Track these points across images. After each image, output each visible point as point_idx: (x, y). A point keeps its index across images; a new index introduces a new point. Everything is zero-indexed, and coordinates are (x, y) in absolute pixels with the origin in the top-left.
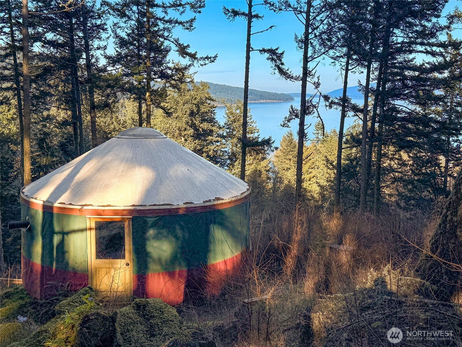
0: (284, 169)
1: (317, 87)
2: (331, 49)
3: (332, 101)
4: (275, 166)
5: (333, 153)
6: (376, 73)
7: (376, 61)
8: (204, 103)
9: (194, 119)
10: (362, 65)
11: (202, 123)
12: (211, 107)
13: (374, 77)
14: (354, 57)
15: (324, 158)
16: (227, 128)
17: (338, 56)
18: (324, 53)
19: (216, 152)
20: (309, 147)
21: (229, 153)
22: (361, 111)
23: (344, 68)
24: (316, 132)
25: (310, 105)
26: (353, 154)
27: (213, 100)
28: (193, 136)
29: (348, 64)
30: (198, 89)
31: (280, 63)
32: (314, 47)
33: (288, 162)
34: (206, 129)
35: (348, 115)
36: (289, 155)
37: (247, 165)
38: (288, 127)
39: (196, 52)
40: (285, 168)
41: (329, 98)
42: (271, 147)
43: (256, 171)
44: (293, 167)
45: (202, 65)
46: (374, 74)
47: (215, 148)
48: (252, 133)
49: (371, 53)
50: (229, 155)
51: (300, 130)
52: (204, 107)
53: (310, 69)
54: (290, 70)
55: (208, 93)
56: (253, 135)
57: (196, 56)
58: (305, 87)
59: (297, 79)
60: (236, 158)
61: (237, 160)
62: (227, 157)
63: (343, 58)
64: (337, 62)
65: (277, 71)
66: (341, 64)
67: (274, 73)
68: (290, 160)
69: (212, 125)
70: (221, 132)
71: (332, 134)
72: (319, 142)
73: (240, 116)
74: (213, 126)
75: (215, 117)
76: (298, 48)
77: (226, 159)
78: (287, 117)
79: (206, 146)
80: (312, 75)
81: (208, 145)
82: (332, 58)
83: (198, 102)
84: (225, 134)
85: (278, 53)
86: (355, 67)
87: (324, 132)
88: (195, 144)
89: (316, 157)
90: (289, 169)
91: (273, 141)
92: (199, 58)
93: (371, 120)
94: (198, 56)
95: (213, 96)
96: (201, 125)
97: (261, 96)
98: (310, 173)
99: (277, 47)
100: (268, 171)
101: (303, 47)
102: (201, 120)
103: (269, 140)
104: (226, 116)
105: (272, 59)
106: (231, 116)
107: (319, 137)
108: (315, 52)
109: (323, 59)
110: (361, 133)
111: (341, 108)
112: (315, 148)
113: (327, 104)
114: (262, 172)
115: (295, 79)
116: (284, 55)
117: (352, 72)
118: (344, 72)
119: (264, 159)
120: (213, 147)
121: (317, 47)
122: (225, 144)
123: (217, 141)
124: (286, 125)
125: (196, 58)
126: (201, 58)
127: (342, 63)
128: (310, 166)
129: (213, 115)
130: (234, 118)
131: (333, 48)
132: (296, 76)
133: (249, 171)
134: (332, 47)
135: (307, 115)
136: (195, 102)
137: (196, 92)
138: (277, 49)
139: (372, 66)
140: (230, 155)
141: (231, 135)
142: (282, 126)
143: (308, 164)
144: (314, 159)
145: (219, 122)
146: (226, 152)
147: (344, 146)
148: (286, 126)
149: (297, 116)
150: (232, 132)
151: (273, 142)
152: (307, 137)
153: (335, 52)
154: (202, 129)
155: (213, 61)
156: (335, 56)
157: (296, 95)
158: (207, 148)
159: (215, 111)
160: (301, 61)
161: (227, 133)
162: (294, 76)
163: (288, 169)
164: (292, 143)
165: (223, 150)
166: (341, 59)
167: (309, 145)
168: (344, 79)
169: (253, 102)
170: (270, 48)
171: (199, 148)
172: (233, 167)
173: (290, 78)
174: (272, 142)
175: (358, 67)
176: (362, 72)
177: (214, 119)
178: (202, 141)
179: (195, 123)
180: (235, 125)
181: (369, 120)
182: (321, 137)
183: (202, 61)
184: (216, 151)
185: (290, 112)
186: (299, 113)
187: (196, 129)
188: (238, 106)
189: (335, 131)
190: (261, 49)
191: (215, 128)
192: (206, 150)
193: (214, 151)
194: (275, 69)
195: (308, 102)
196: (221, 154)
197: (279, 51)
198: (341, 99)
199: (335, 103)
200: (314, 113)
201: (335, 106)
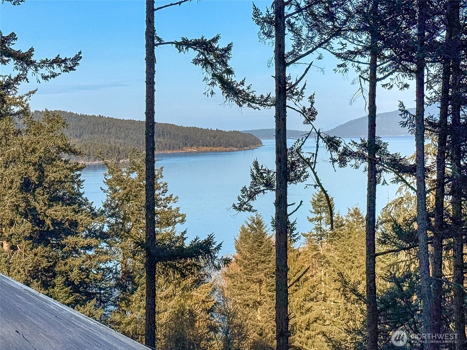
0: (248, 305)
1: (309, 120)
2: (334, 35)
3: (345, 149)
4: (225, 299)
5: (356, 264)
6: (437, 87)
7: (434, 61)
8: (54, 160)
9: (30, 198)
10: (406, 69)
11: (50, 206)
12: (71, 170)
13: (434, 94)
14: (387, 53)
15: (336, 276)
16: (110, 216)
17: (351, 52)
18: (320, 45)
19: (87, 271)
20: (300, 250)
21: (116, 273)
22: (411, 170)
23: (366, 76)
24: (314, 216)
25: (298, 160)
26: (402, 264)
27: (75, 152)
28: (30, 238)
29: (373, 66)
30: (40, 128)
31: (224, 69)
32: (297, 33)
33: (255, 287)
34: (62, 220)
35: (382, 178)
36: (258, 270)
37: (161, 299)
38: (250, 210)
39: (32, 50)
40: (251, 303)
41: (338, 144)
42: (213, 258)
43: (183, 314)
44: (268, 299)
45: (45, 78)
46: (431, 88)
47: (84, 262)
48: (168, 225)
49: (422, 44)
50: (117, 279)
51: (278, 217)
52: (55, 169)
53: (293, 81)
54: (246, 84)
55: (62, 137)
56: (171, 228)
57: (33, 58)
58: (284, 120)
59: (263, 102)
60: (133, 283)
61: (136, 289)
62: (113, 282)
63: (362, 56)
64: (349, 64)
65: (218, 88)
66: (359, 68)
67: (212, 93)
68: (260, 282)
69: (74, 210)
70: (96, 225)
71: (351, 219)
72: (324, 239)
73: (140, 186)
74: (77, 213)
75: (81, 191)
76: (263, 36)
77: (111, 288)
78: (247, 187)
79: (63, 258)
80: (297, 93)
81: (67, 257)
82: (338, 55)
83: (40, 158)
84: (106, 229)
85: (217, 49)
86: (391, 73)
87: (332, 215)
88: (36, 255)
89: (319, 274)
90: (260, 303)
91: (217, 244)
92: (38, 61)
93: (433, 189)
94: (36, 58)
95: (74, 142)
96: (50, 212)
97: (187, 138)
98: (309, 310)
99: (215, 36)
100: (210, 311)
101: (273, 34)
102: (50, 200)
103: (209, 242)
104: (106, 187)
105: (206, 63)
106: (118, 187)
107: (324, 227)
108: (299, 44)
109: (320, 58)
110: (415, 220)
111: (366, 164)
112: (315, 253)
113: (335, 155)
114: (196, 316)
115: (261, 104)
116: (232, 52)
117: (383, 86)
118: (366, 85)
119: (198, 282)
120: (78, 262)
121: (305, 32)
122: (106, 253)
123: (89, 247)
124: (245, 206)
125: (32, 63)
126: (44, 62)
127: (360, 65)
128: (306, 296)
129: (76, 186)
130: (126, 191)
131: (340, 35)
132: (262, 96)
133: (167, 314)
134: (337, 33)
135: (291, 181)
136: (34, 158)
137: (34, 134)
138: (215, 40)
139: (426, 71)
140: (119, 276)
141: (121, 230)
142: (235, 208)
143: (303, 291)
144: (314, 278)
145: (90, 202)
146: (111, 271)
147: (379, 248)
148: (246, 209)
149: (269, 185)
150: (123, 224)
151: (219, 248)
152: (295, 232)
153: (344, 42)
154: (53, 220)
155: (71, 69)
156: (345, 50)
157: (265, 133)
158: (66, 264)
159: (81, 178)
160: (270, 62)
161: (111, 226)
162: (258, 96)
163: (257, 304)
164: (261, 243)
165: (103, 266)
166: (358, 58)
167: (302, 246)
168: (368, 100)
169: (169, 152)
170: (199, 38)
171: (45, 264)
172: (128, 305)
173: (248, 100)
174: (215, 246)
175: (396, 74)
176: (406, 86)
177: (80, 195)
178: (52, 247)
179: (35, 208)
180: (130, 206)
181: (429, 191)
182: (327, 228)
183: (45, 68)
184: (87, 269)
185: (252, 175)
186: (274, 179)
187: (38, 222)
188: (134, 163)
189: (356, 213)
190: (180, 40)
191: (83, 217)
192: (63, 268)
193: (81, 269)
194: (213, 84)
195: (292, 153)
196: (99, 277)
197: (221, 44)
198: (364, 145)
199: (352, 154)
200: (306, 177)
201: (353, 162)
